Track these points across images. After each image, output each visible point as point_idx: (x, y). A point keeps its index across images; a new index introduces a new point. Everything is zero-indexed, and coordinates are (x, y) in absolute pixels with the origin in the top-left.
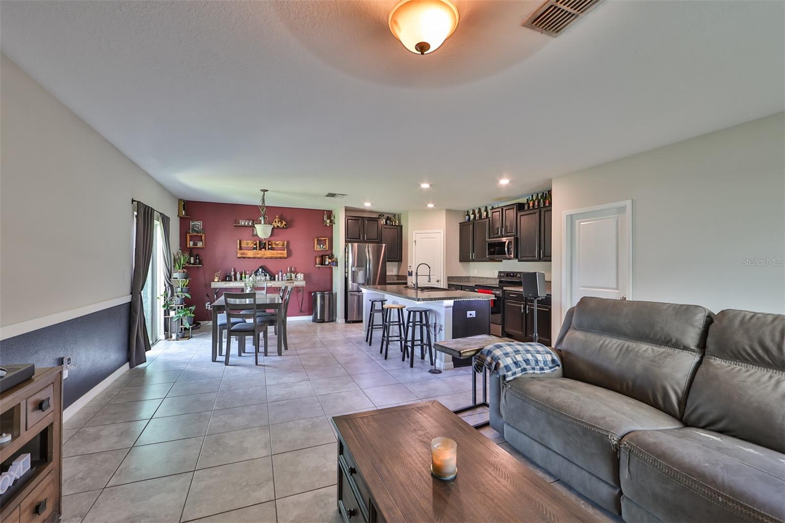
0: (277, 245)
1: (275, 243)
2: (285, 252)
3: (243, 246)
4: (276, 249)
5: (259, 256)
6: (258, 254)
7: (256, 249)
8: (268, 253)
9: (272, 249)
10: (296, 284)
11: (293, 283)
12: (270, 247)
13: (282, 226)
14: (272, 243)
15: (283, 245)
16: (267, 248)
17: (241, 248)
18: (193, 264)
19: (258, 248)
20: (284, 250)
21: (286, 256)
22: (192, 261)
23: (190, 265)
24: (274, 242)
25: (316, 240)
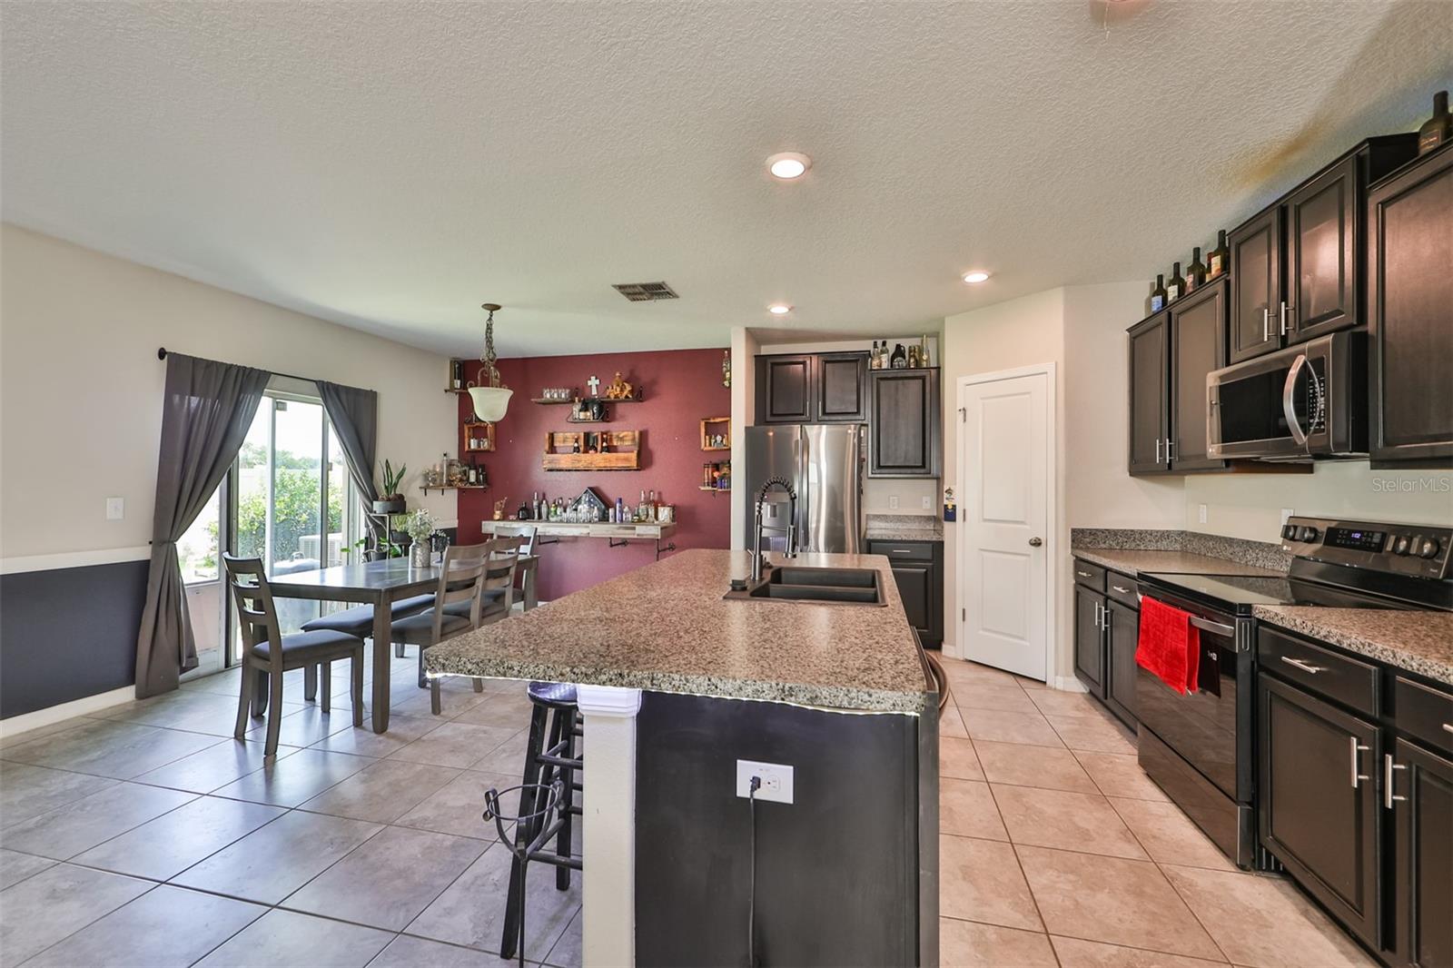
0: (621, 439)
1: (618, 436)
2: (634, 456)
3: (556, 444)
4: (620, 449)
5: (580, 465)
6: (579, 461)
7: (577, 450)
8: (598, 459)
9: (611, 449)
10: (642, 532)
11: (634, 528)
12: (605, 444)
13: (624, 395)
14: (611, 436)
15: (634, 439)
16: (599, 449)
17: (552, 450)
18: (472, 484)
19: (582, 449)
20: (632, 452)
21: (634, 464)
22: (472, 479)
23: (468, 486)
24: (615, 434)
25: (703, 423)
